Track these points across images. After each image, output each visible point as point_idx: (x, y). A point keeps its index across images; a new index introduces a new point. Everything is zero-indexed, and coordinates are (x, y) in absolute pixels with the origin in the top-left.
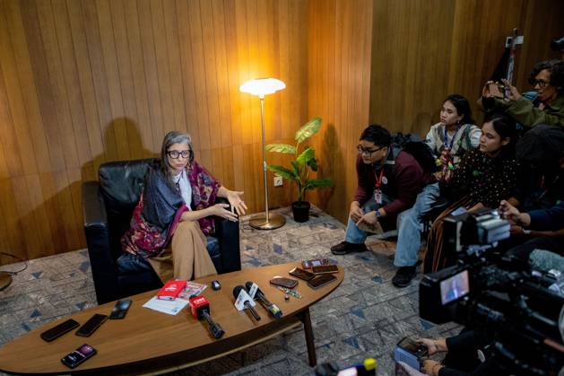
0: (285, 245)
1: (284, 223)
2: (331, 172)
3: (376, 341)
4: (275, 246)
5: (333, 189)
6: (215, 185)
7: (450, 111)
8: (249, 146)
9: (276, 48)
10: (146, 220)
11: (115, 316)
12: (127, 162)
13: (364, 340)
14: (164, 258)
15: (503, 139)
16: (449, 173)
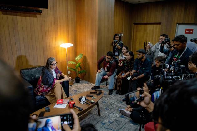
0: (77, 89)
1: (73, 84)
2: (85, 68)
3: (112, 108)
4: (74, 90)
5: (86, 73)
6: (61, 73)
7: (125, 49)
8: (61, 62)
9: (68, 35)
10: (44, 84)
11: (47, 111)
12: (29, 68)
13: (109, 108)
14: (51, 95)
15: (131, 56)
16: (122, 64)
